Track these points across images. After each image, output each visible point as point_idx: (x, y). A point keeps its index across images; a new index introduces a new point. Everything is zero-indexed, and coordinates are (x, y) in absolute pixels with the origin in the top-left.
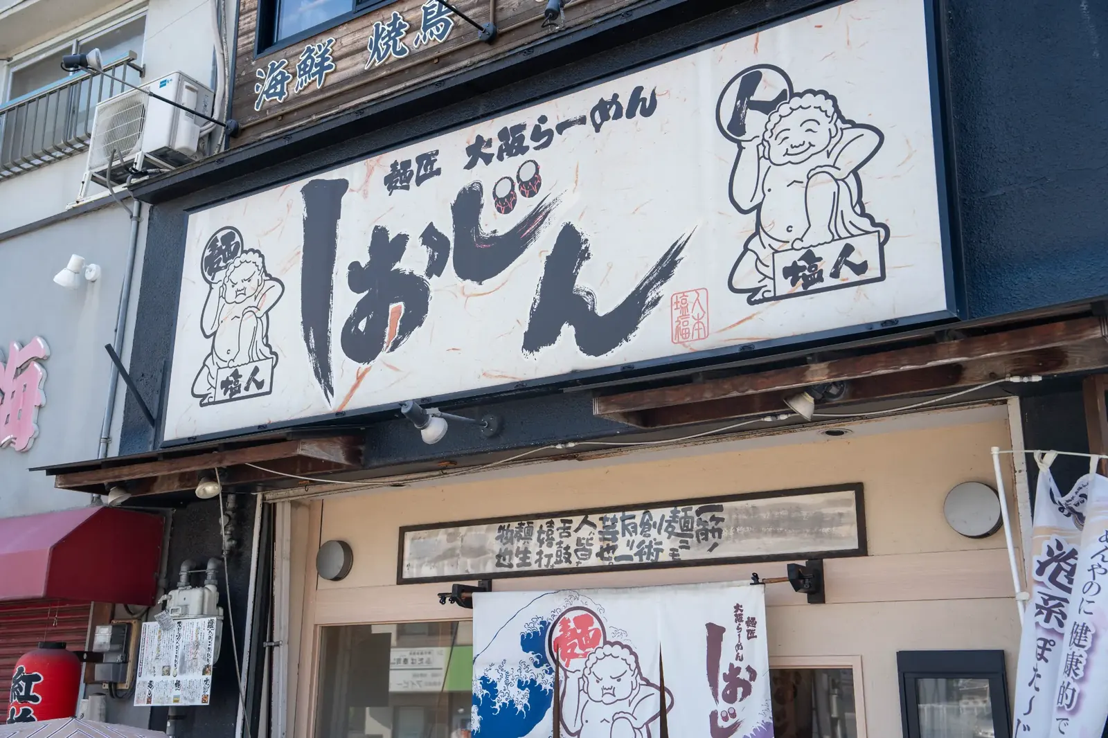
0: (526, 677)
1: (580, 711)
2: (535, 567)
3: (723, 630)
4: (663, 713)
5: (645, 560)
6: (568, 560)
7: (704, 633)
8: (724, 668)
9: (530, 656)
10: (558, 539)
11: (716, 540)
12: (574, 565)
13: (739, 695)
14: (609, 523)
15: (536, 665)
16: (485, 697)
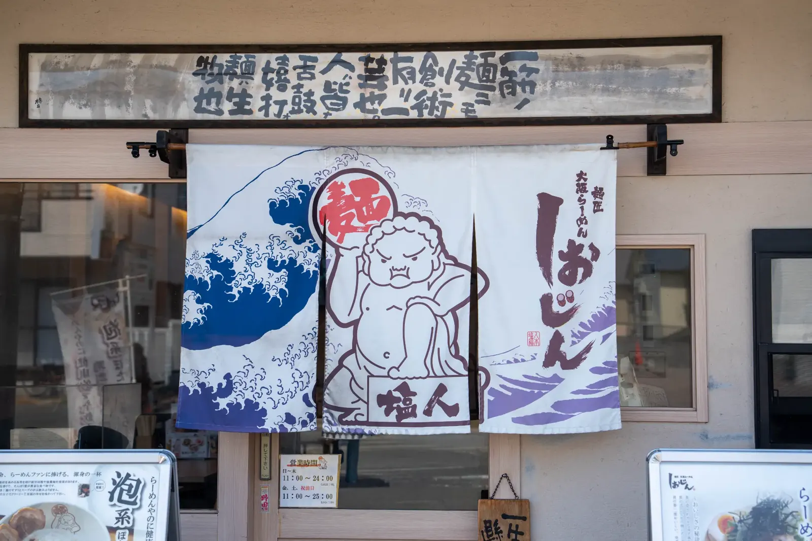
0: (282, 254)
1: (359, 297)
2: (259, 116)
3: (560, 201)
4: (474, 298)
5: (426, 115)
6: (311, 110)
7: (535, 204)
8: (560, 244)
9: (285, 230)
10: (294, 81)
11: (527, 95)
12: (320, 116)
13: (579, 277)
14: (374, 65)
15: (297, 241)
16: (215, 280)
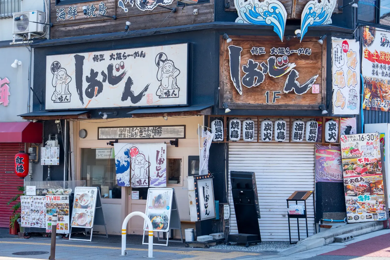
0: (126, 160)
1: (134, 166)
2: (127, 137)
3: (159, 152)
4: (149, 167)
5: (148, 137)
6: (133, 137)
7: (156, 152)
8: (159, 159)
9: (126, 156)
10: (131, 132)
11: (161, 134)
12: (134, 138)
13: (161, 163)
14: (141, 129)
15: (128, 158)
16: (118, 164)
